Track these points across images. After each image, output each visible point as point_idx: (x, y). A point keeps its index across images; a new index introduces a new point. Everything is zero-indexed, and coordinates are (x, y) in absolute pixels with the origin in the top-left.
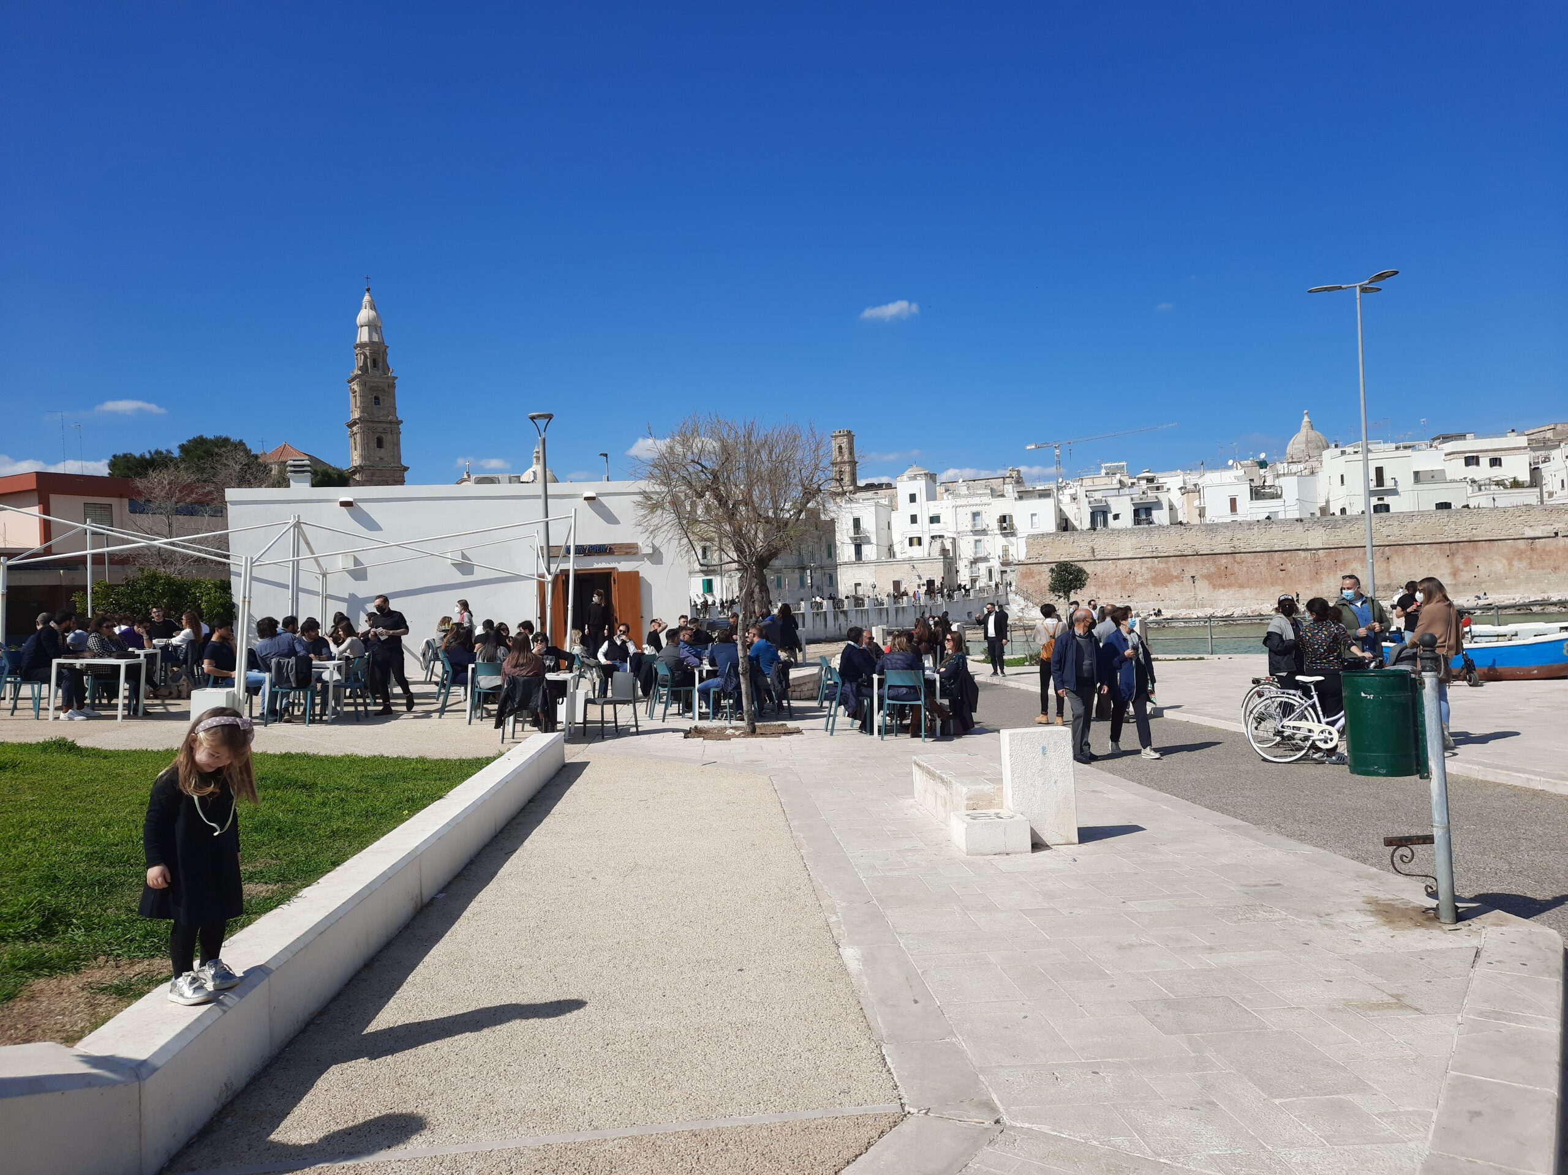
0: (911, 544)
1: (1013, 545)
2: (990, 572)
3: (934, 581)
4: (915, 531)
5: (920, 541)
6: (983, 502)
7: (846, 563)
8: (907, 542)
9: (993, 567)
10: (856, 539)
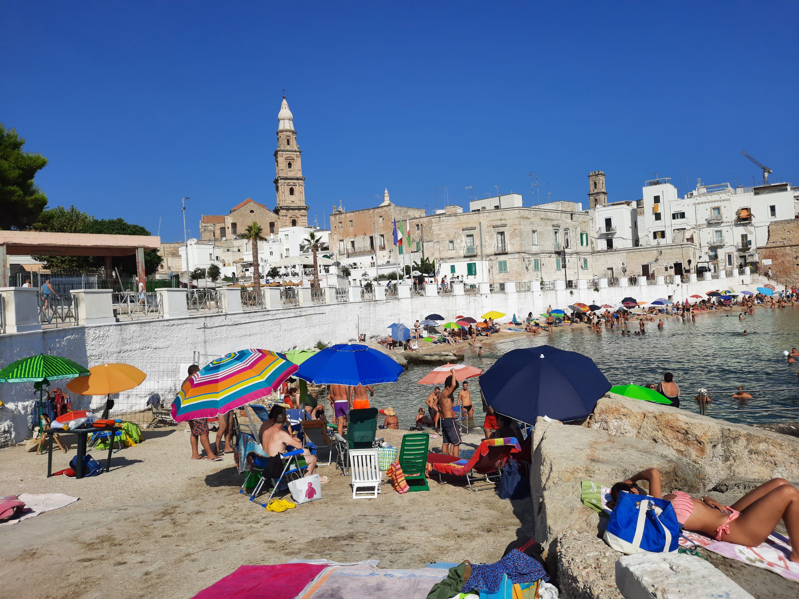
0: (655, 237)
1: (752, 233)
2: (730, 256)
3: (681, 263)
4: (658, 226)
5: (663, 234)
6: (723, 198)
7: (599, 252)
8: (652, 235)
9: (732, 253)
10: (608, 235)
